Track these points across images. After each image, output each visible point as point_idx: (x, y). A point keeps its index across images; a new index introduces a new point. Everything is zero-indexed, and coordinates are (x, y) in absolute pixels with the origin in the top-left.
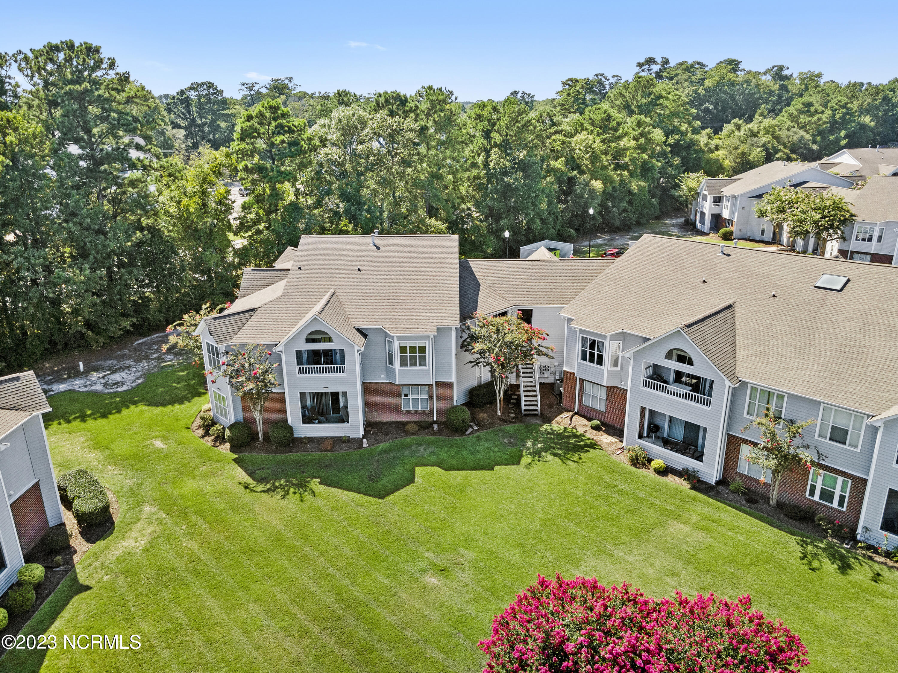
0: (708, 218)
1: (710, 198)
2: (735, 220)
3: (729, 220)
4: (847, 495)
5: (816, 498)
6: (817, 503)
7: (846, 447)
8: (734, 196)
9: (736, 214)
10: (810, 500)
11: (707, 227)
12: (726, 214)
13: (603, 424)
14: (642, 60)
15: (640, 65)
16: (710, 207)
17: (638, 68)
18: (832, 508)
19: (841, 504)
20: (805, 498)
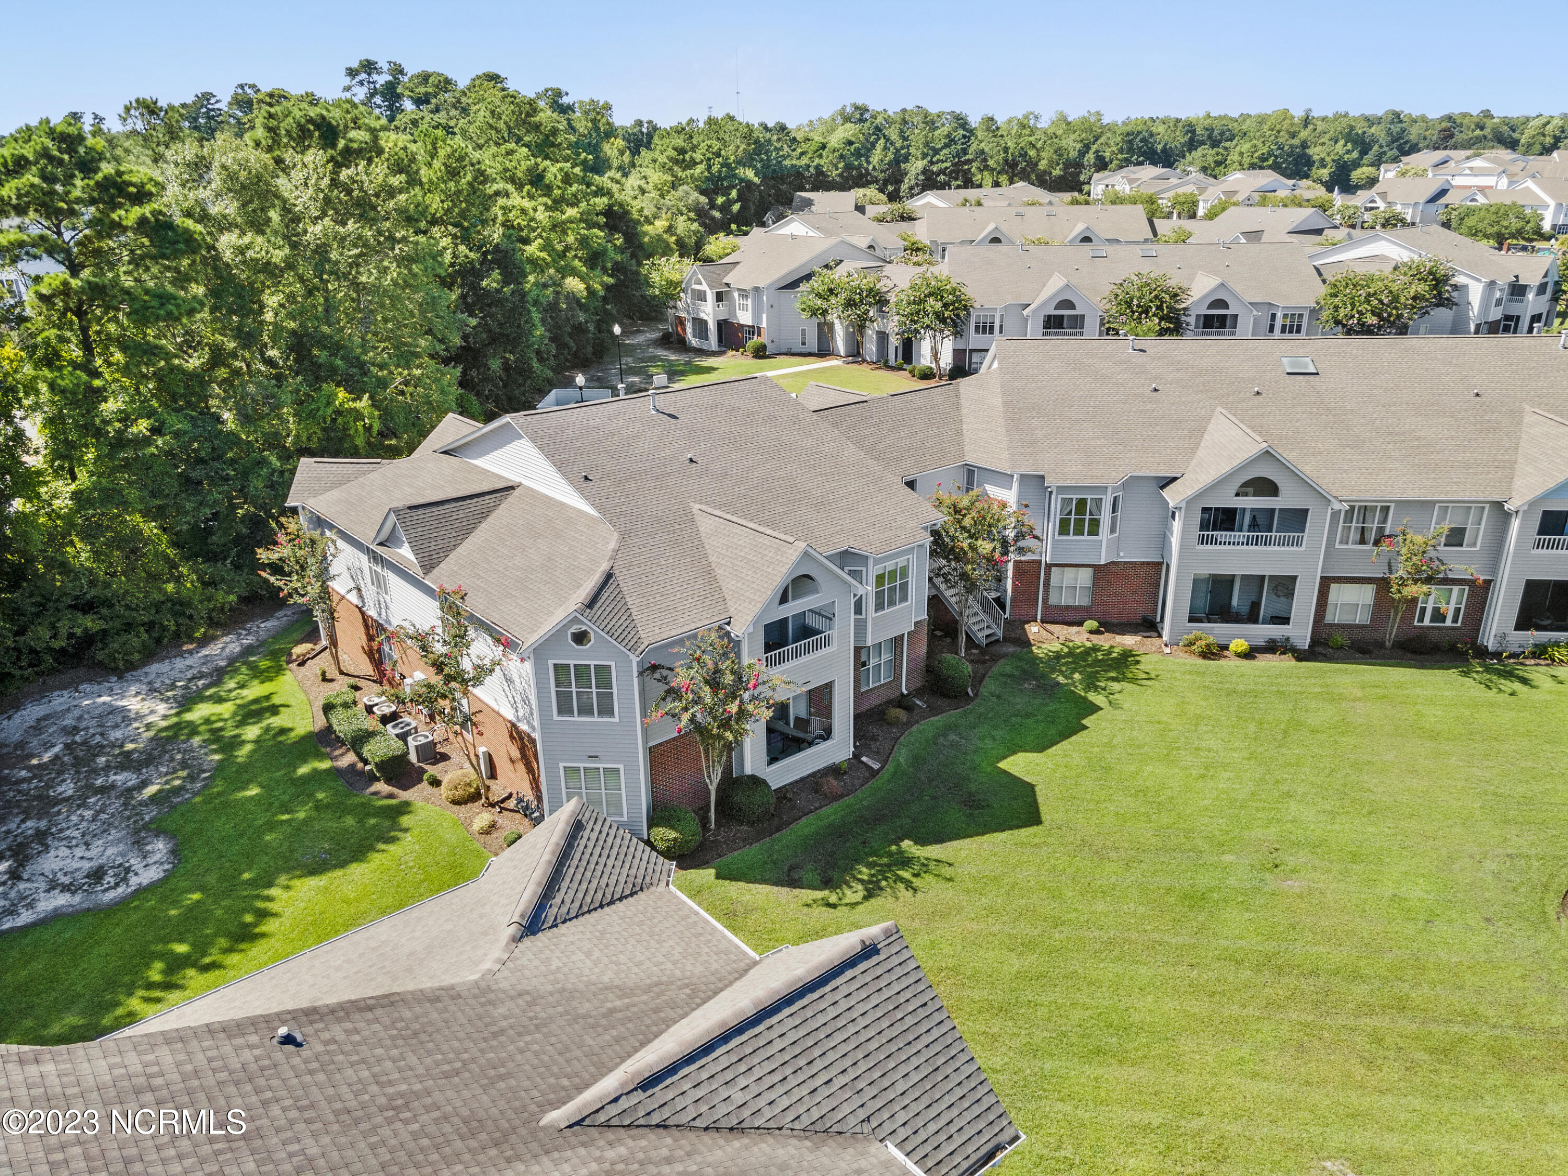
0: (712, 326)
1: (710, 296)
2: (764, 325)
3: (753, 327)
4: (1463, 606)
5: (1427, 622)
6: (1428, 628)
7: (1464, 548)
8: (757, 289)
9: (764, 316)
10: (1421, 627)
11: (713, 343)
12: (745, 318)
13: (1101, 624)
14: (355, 65)
15: (352, 73)
16: (714, 310)
17: (348, 78)
18: (1446, 628)
19: (1455, 620)
20: (1415, 627)
